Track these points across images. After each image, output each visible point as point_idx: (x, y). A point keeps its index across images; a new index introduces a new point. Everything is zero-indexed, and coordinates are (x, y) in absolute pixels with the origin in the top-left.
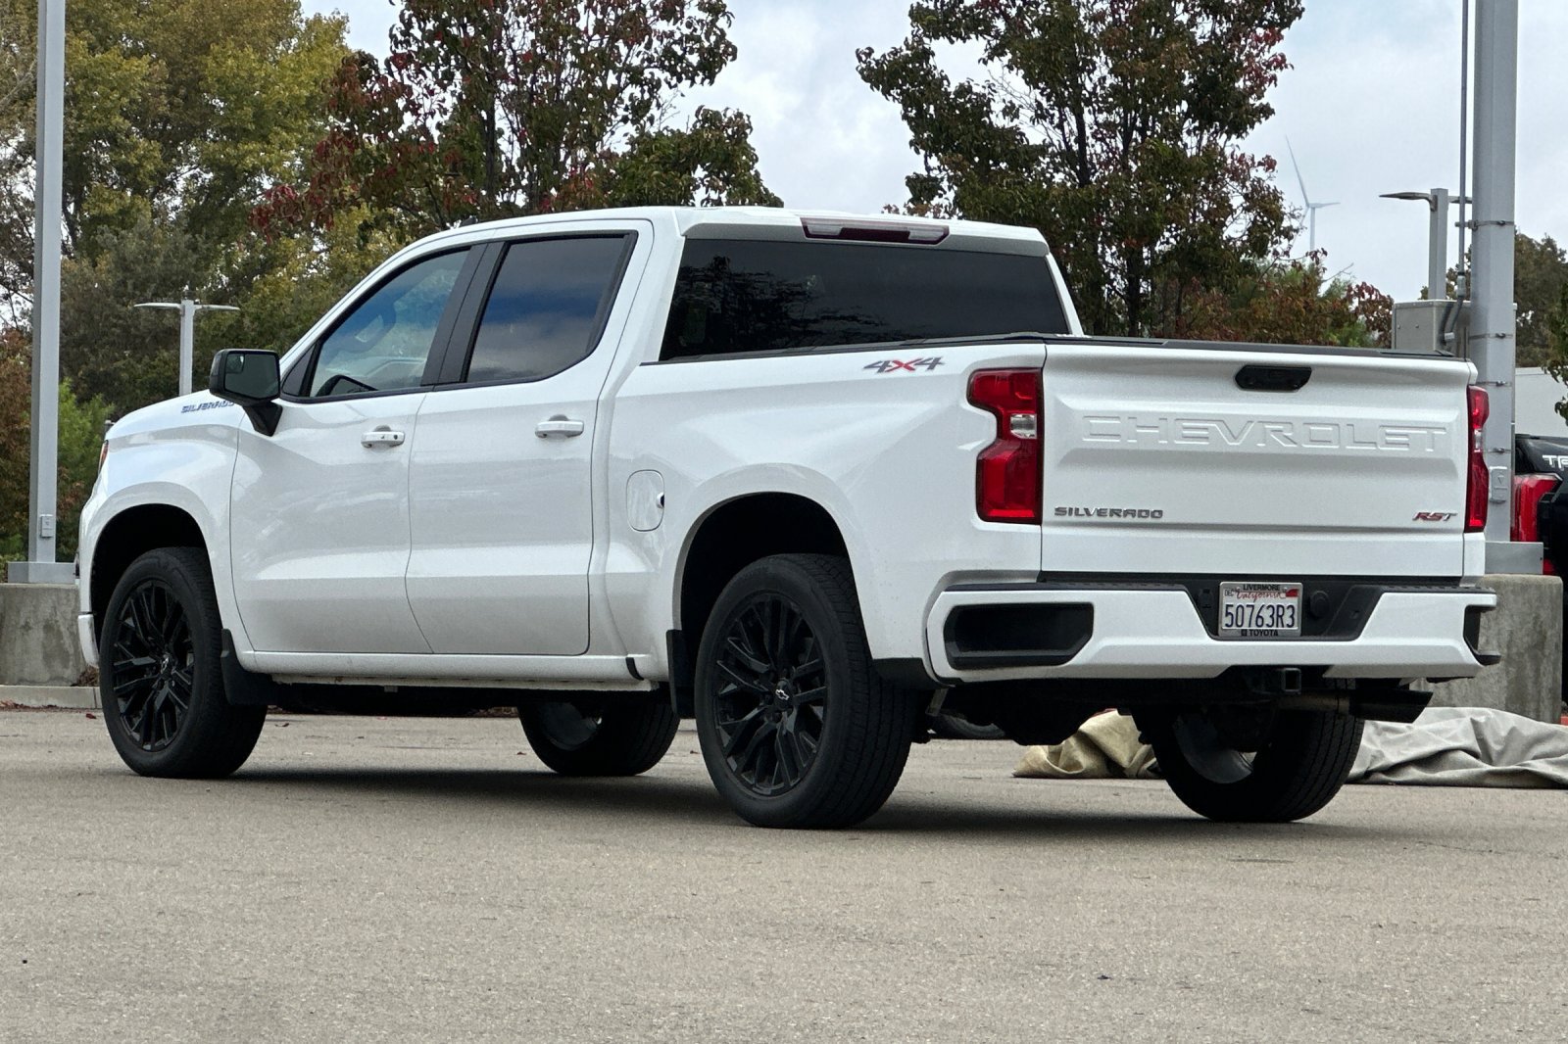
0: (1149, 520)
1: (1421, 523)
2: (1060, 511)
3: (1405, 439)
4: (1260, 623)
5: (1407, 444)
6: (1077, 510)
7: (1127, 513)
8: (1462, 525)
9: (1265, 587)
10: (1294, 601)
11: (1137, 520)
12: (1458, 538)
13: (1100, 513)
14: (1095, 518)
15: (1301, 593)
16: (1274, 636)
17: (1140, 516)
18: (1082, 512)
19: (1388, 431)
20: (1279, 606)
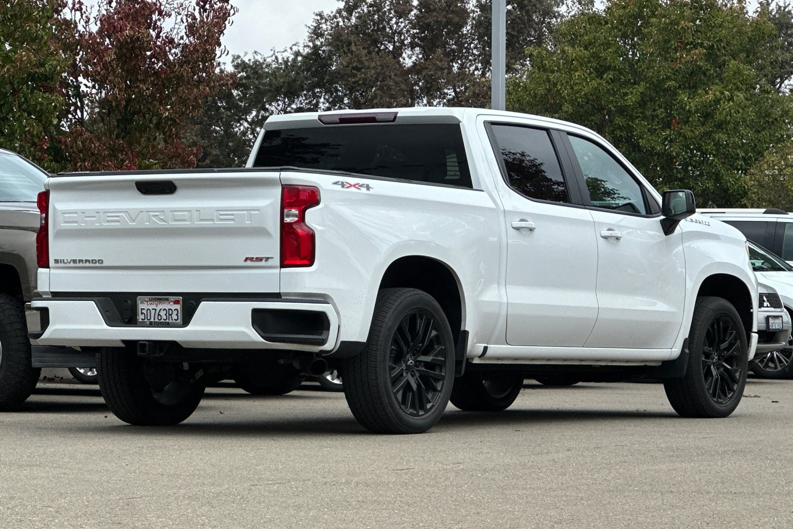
0: (96, 265)
1: (249, 263)
2: (56, 261)
3: (232, 217)
4: (160, 318)
5: (233, 220)
6: (63, 260)
7: (86, 261)
8: (278, 264)
9: (161, 299)
10: (178, 307)
11: (91, 265)
12: (277, 271)
13: (74, 261)
14: (72, 264)
15: (181, 302)
16: (167, 325)
17: (92, 263)
18: (66, 261)
19: (221, 213)
20: (169, 309)
